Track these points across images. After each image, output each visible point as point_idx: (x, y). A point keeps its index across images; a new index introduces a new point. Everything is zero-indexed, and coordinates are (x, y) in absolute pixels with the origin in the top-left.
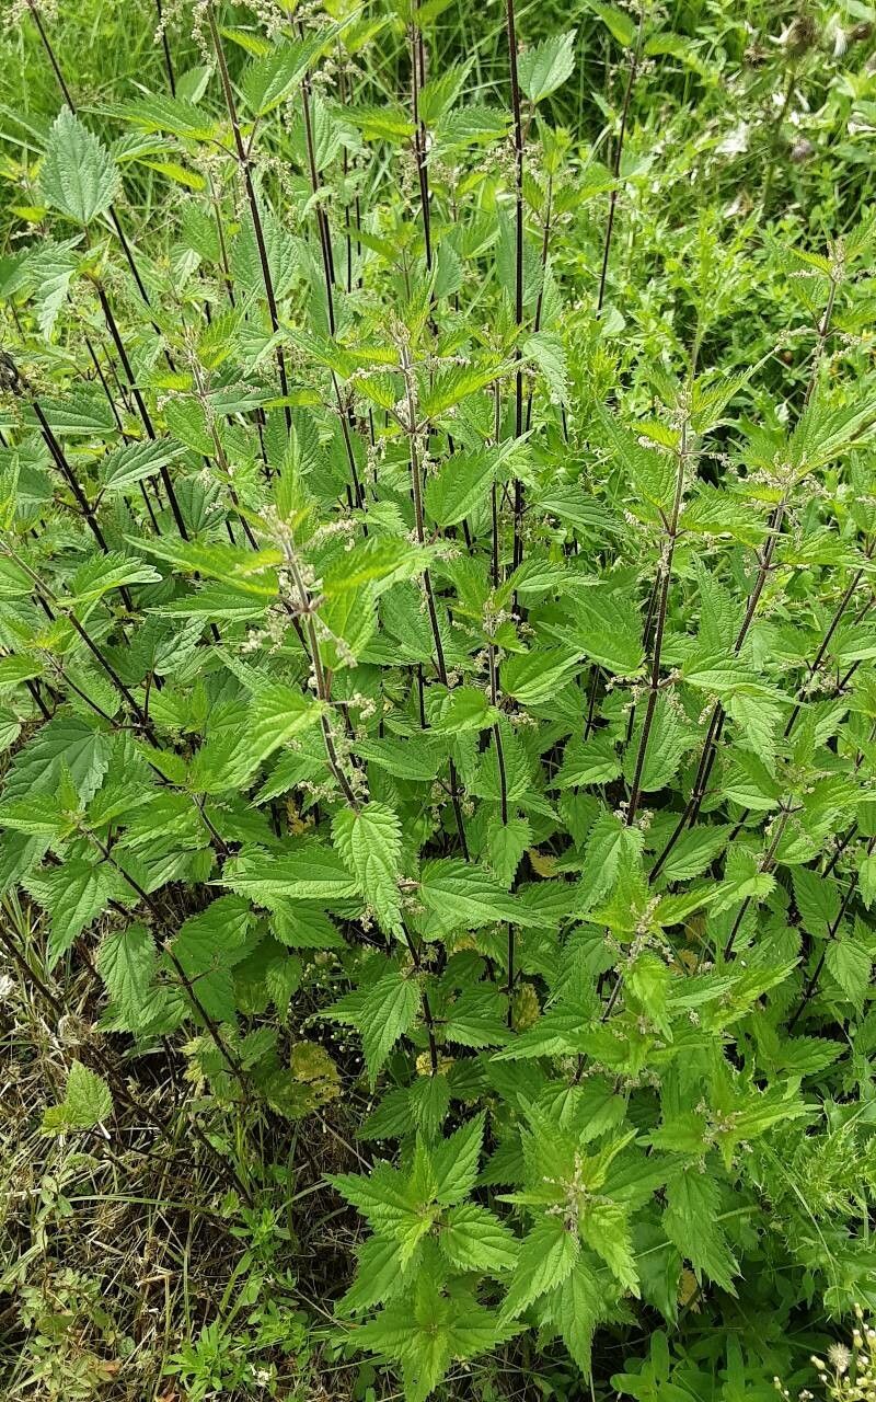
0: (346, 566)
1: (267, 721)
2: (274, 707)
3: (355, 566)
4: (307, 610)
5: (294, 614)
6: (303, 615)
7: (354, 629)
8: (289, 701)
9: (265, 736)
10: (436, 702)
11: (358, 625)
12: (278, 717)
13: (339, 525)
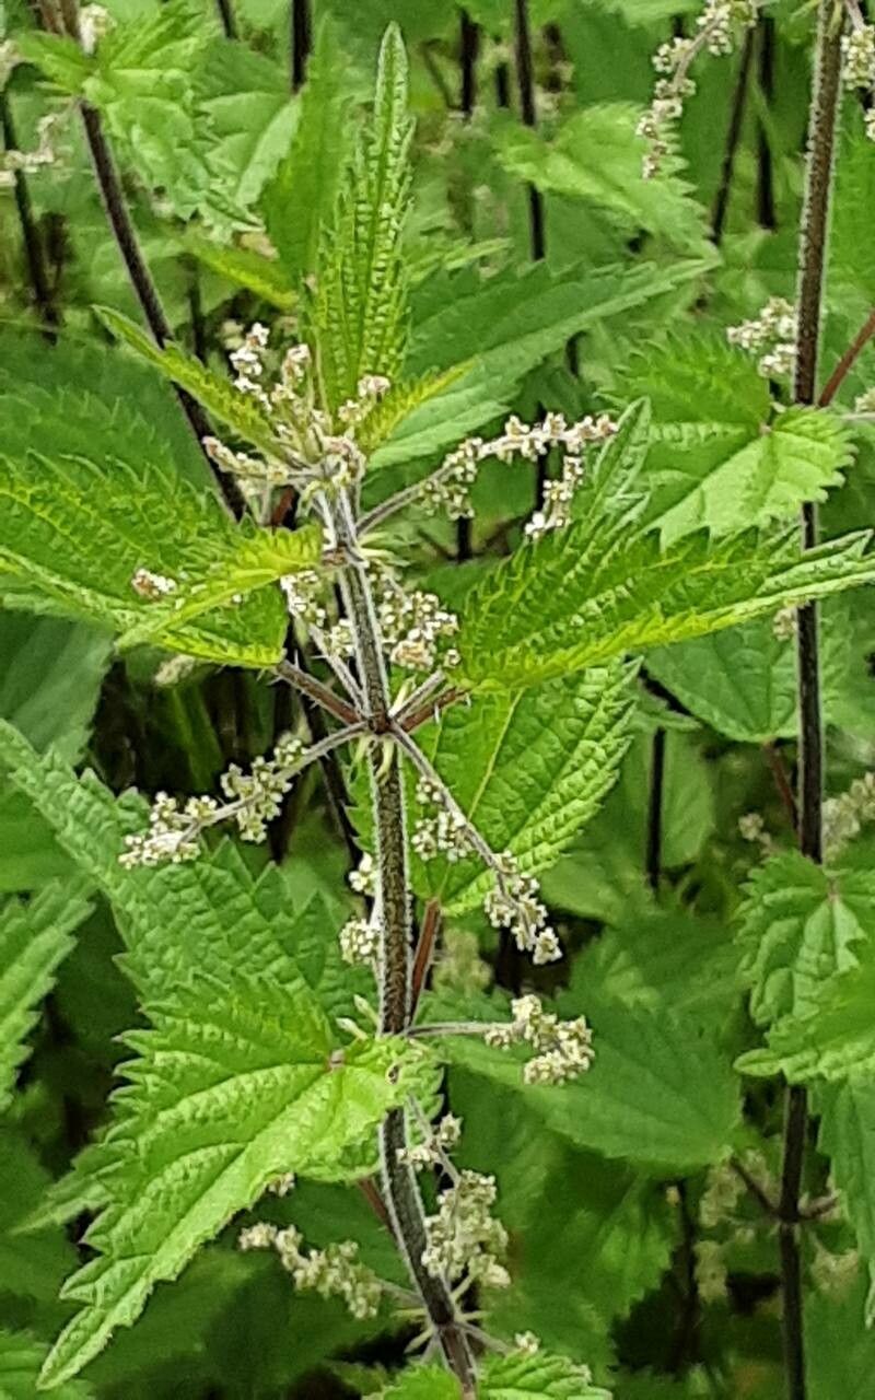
0: (552, 582)
1: (184, 1108)
2: (212, 1050)
3: (589, 585)
4: (383, 726)
5: (333, 740)
6: (363, 748)
7: (537, 759)
8: (271, 1026)
9: (172, 1173)
10: (780, 929)
11: (552, 742)
12: (224, 1094)
13: (542, 435)
